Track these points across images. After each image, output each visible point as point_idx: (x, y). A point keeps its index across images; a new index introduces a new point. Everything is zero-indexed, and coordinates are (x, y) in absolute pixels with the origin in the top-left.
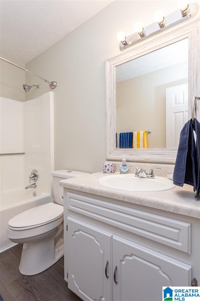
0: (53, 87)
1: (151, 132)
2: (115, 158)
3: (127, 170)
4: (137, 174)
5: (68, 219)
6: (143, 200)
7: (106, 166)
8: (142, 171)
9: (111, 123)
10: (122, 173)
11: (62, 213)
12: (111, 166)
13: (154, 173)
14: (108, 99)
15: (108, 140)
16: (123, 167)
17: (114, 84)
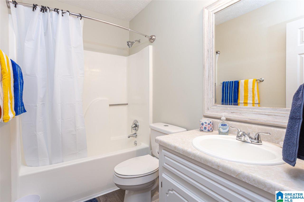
0: (152, 41)
1: (263, 80)
2: (214, 116)
3: (227, 130)
4: (239, 137)
5: (163, 176)
6: (240, 174)
7: (203, 124)
8: (244, 134)
9: (209, 76)
10: (220, 133)
11: (157, 168)
12: (209, 124)
13: (261, 138)
14: (206, 50)
15: (206, 94)
16: (222, 127)
17: (213, 33)
